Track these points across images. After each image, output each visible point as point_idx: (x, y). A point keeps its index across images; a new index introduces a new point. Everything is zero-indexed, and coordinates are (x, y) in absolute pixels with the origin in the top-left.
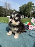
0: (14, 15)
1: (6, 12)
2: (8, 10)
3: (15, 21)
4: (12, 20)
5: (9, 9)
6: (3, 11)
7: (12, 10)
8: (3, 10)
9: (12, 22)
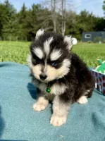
1: (51, 23)
2: (61, 14)
5: (64, 12)
6: (42, 21)
7: (75, 13)
8: (42, 18)
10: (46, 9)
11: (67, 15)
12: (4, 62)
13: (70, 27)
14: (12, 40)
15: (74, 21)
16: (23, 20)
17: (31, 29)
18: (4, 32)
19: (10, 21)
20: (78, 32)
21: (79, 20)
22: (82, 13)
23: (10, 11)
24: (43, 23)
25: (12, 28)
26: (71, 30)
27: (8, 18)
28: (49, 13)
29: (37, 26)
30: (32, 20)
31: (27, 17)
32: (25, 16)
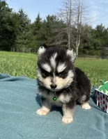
0: (49, 63)
1: (65, 37)
2: (76, 27)
3: (60, 77)
4: (52, 81)
5: (79, 25)
6: (56, 33)
7: (90, 27)
8: (56, 31)
9: (56, 86)
10: (62, 22)
11: (82, 28)
12: (18, 77)
13: (85, 41)
14: (25, 52)
15: (89, 36)
16: (37, 31)
17: (45, 42)
18: (17, 43)
19: (24, 32)
20: (92, 47)
21: (95, 35)
22: (98, 27)
23: (24, 22)
24: (58, 36)
25: (25, 39)
26: (86, 45)
27: (22, 28)
28: (64, 26)
29: (51, 39)
30: (46, 32)
31: (42, 29)
32: (39, 28)
